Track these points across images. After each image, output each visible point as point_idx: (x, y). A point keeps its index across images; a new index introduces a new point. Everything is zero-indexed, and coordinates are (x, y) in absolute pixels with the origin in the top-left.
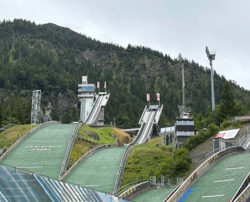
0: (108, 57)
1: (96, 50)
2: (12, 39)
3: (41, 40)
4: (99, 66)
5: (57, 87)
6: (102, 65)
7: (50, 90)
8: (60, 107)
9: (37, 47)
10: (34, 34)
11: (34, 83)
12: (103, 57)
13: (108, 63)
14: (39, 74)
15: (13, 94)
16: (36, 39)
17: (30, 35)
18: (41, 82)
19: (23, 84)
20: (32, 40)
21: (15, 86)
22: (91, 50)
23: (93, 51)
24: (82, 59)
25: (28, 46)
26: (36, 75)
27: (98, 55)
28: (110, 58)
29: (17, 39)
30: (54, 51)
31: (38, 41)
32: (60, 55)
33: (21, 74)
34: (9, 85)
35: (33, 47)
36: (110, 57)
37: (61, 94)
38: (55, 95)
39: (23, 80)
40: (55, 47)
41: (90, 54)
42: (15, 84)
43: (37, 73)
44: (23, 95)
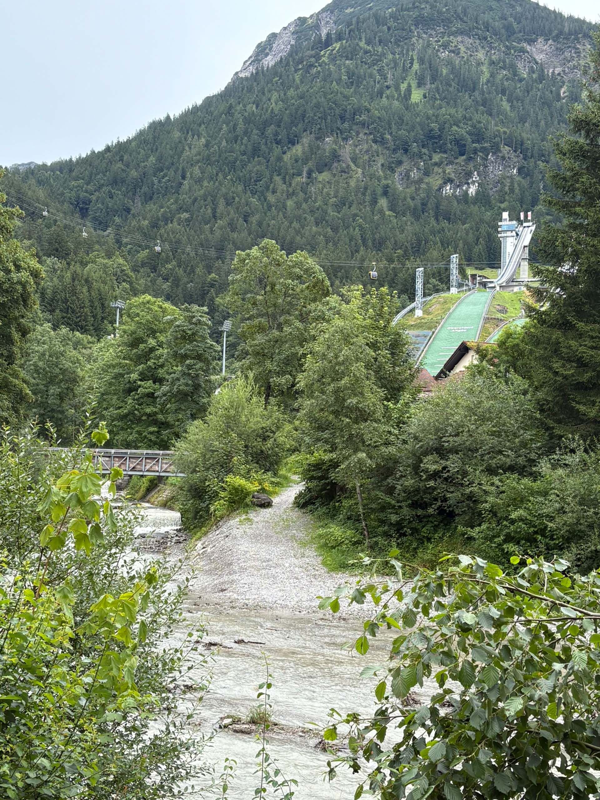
0: (575, 53)
1: (554, 41)
2: (413, 45)
3: (459, 39)
4: (559, 74)
5: (486, 145)
6: (564, 71)
7: (475, 151)
8: (492, 176)
9: (453, 52)
10: (448, 27)
11: (451, 143)
12: (567, 54)
13: (575, 67)
14: (458, 126)
15: (422, 164)
16: (452, 37)
17: (442, 30)
18: (461, 140)
19: (435, 145)
20: (446, 38)
21: (424, 150)
22: (547, 40)
23: (550, 42)
24: (529, 62)
25: (439, 54)
26: (455, 128)
27: (560, 50)
28: (579, 56)
29: (421, 41)
30: (481, 55)
31: (456, 40)
32: (492, 63)
33: (432, 130)
34: (416, 150)
35: (447, 53)
36: (578, 53)
37: (492, 156)
38: (483, 159)
39: (436, 138)
40: (483, 47)
41: (545, 48)
42: (423, 146)
43: (454, 124)
44: (436, 164)
